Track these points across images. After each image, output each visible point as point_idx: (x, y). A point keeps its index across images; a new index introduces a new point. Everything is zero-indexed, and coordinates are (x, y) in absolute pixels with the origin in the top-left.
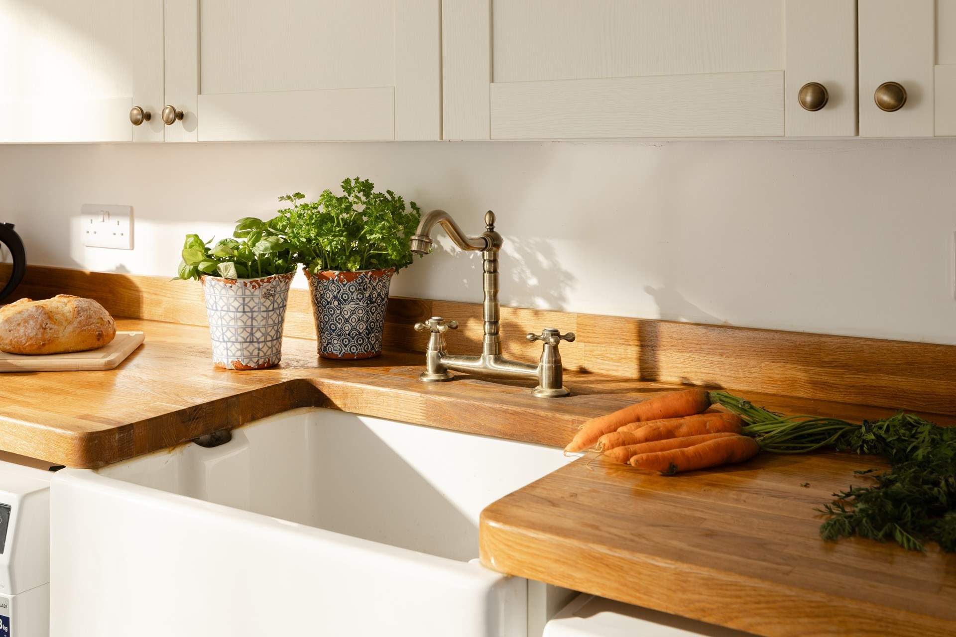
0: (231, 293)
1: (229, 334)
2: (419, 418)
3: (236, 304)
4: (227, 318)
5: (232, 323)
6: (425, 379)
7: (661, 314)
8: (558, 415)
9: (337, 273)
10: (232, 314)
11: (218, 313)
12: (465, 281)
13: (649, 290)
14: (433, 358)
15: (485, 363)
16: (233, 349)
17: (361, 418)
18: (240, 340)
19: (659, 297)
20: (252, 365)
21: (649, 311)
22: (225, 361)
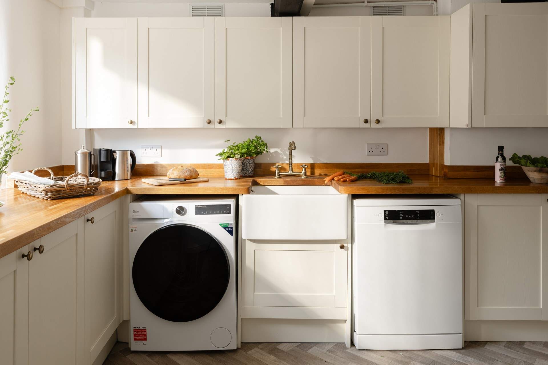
0: (236, 162)
1: (234, 171)
2: (282, 184)
3: (237, 164)
4: (234, 168)
5: (235, 169)
6: (276, 177)
7: (314, 162)
8: (314, 179)
9: (250, 157)
10: (236, 167)
11: (232, 167)
12: (268, 158)
13: (311, 157)
14: (277, 173)
15: (290, 173)
16: (235, 174)
17: (266, 186)
18: (237, 172)
19: (313, 159)
20: (238, 178)
21: (311, 162)
22: (233, 177)
